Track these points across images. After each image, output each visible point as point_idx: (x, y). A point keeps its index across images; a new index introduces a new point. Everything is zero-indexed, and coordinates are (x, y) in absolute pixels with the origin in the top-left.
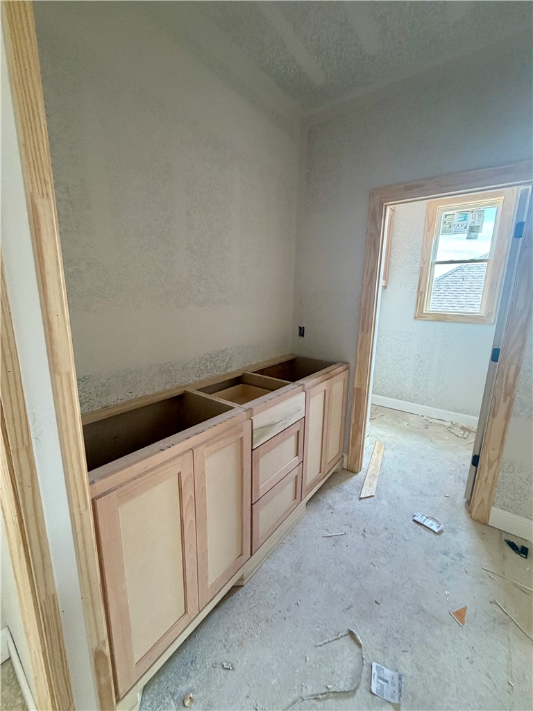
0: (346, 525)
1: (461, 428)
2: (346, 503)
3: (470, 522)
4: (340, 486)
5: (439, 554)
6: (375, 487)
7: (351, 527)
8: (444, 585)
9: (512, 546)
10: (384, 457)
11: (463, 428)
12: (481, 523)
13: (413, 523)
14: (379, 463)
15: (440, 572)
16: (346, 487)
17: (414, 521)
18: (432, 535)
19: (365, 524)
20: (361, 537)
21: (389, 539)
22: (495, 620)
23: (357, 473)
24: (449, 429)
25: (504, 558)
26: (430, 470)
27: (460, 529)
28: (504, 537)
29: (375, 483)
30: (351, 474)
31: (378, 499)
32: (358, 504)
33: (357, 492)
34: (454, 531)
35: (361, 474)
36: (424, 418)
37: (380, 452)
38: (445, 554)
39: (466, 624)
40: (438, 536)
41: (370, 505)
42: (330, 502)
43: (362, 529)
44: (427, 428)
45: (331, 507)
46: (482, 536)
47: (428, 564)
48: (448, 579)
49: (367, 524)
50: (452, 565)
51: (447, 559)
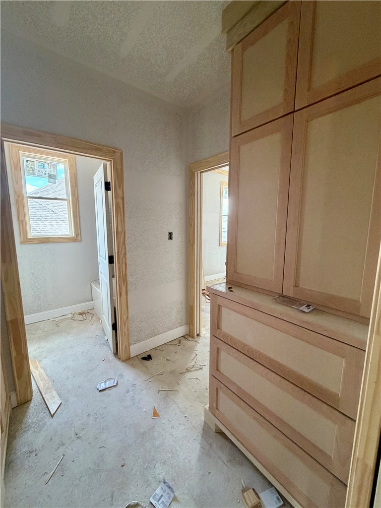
0: (59, 448)
1: (79, 314)
2: (43, 432)
3: (123, 364)
4: (23, 426)
5: (126, 395)
6: (56, 396)
7: (63, 444)
8: (140, 408)
9: (144, 359)
10: (44, 369)
11: (81, 314)
12: (128, 360)
13: (101, 393)
14: (44, 375)
15: (134, 404)
16: (30, 421)
17: (100, 391)
18: (114, 389)
19: (73, 429)
20: (79, 441)
21: (96, 419)
22: (164, 398)
23: (31, 400)
24: (73, 319)
25: (147, 367)
26: (83, 352)
27: (123, 372)
28: (140, 357)
29: (54, 393)
30: (26, 405)
31: (67, 401)
32: (54, 422)
33: (45, 415)
34: (121, 376)
35: (36, 396)
36: (51, 320)
37: (37, 367)
38: (128, 392)
39: (160, 414)
40: (118, 386)
41: (65, 412)
42: (25, 449)
43: (73, 435)
44: (58, 326)
45: (31, 452)
46: (133, 366)
47: (126, 407)
48: (139, 403)
49: (74, 427)
50: (135, 394)
51: (131, 393)
